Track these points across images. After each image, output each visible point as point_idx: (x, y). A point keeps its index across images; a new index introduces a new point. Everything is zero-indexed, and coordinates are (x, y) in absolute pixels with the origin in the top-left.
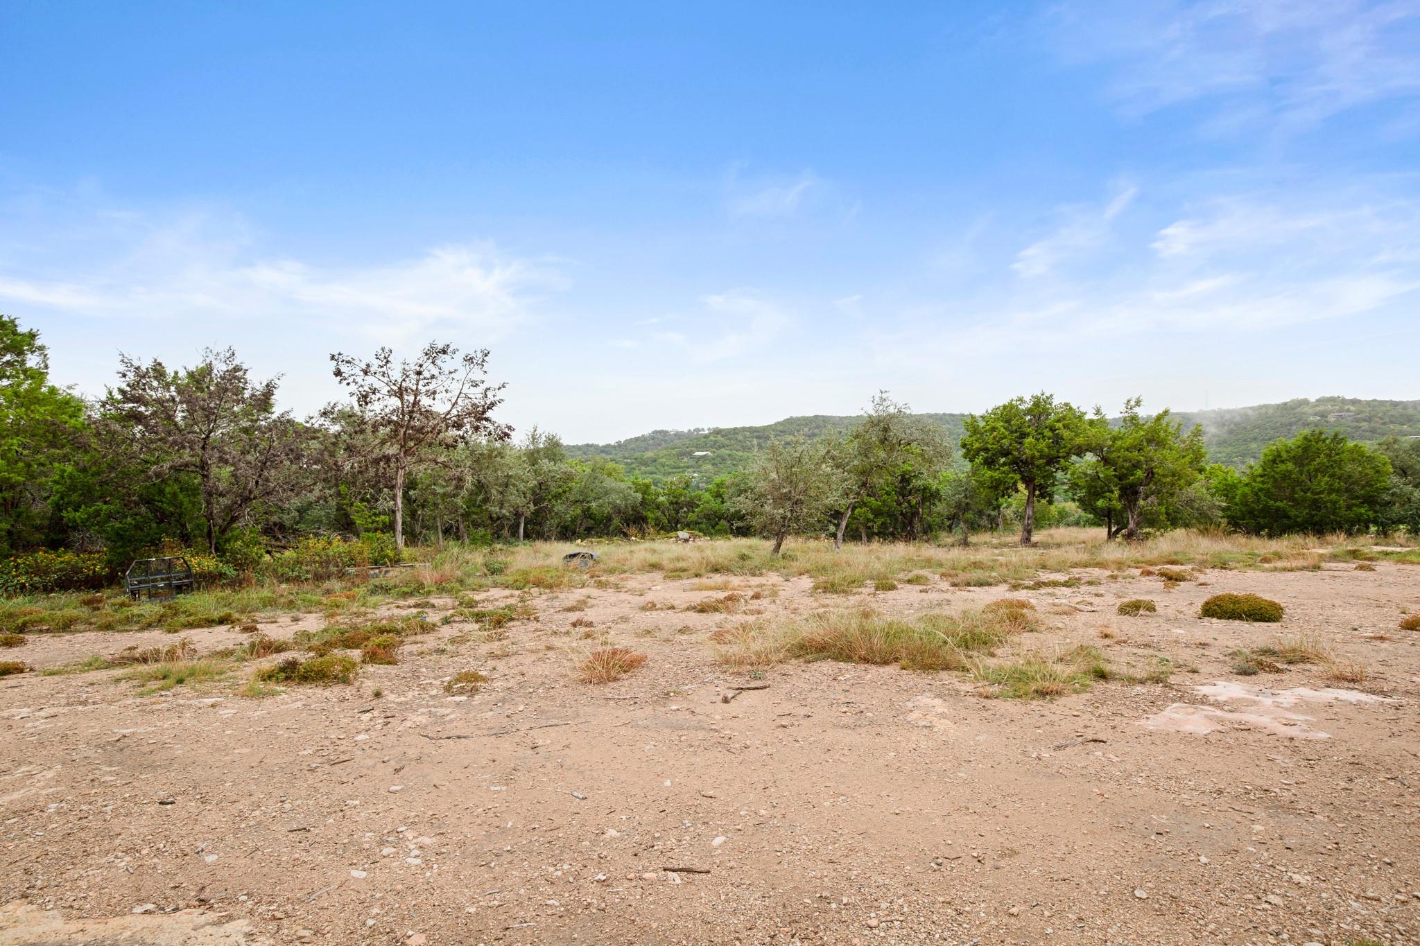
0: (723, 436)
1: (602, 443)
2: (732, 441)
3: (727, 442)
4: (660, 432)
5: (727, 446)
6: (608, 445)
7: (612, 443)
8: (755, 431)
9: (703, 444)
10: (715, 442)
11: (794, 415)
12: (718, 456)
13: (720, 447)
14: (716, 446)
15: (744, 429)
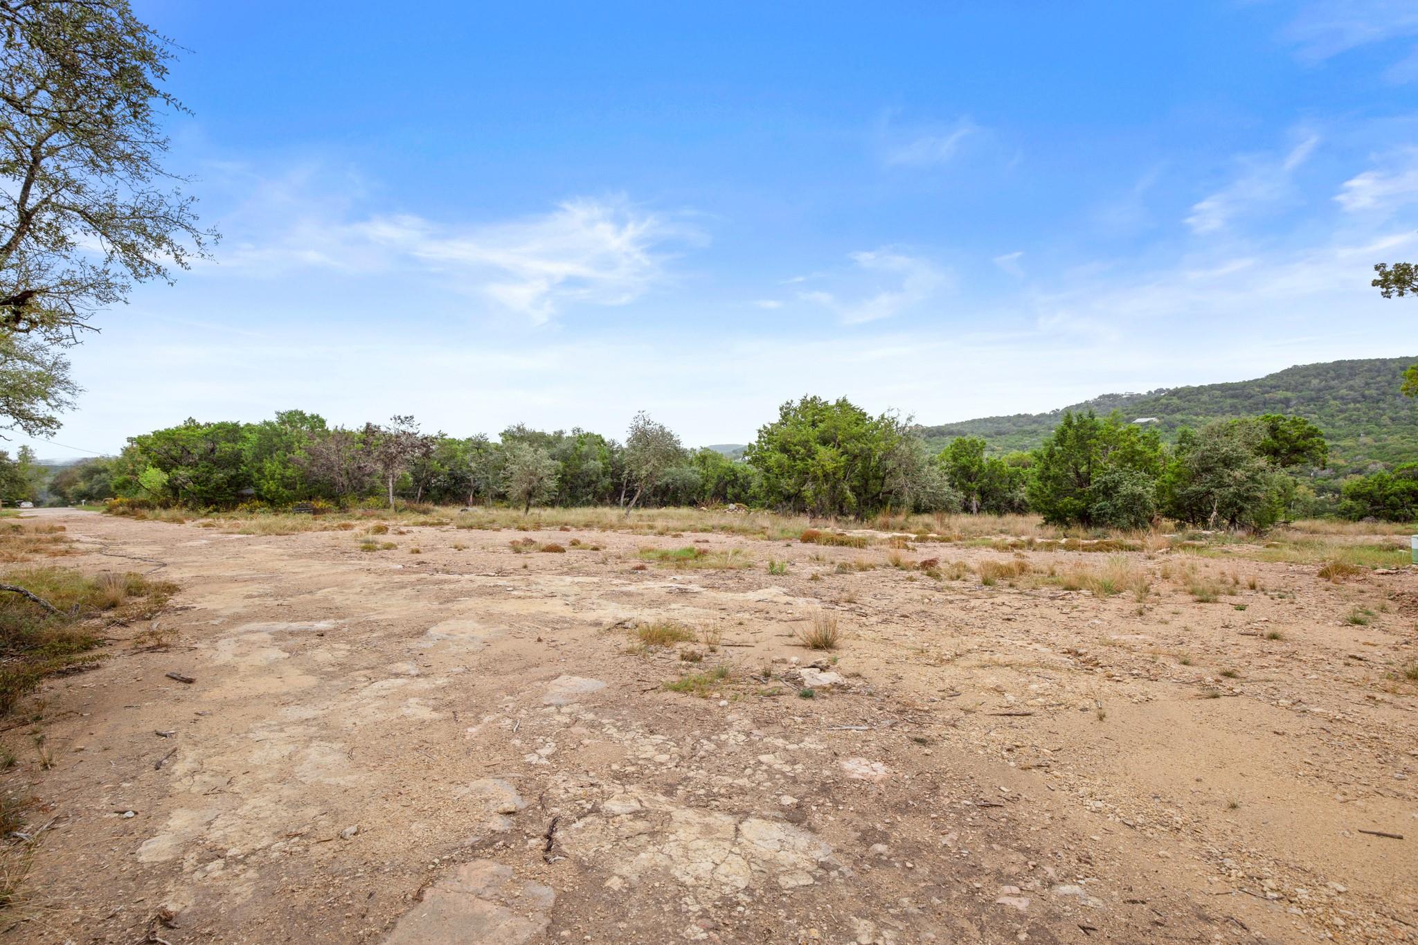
0: (1180, 398)
1: (1035, 413)
2: (1192, 404)
3: (1186, 405)
4: (1109, 396)
5: (1184, 409)
6: (1043, 415)
7: (1048, 412)
8: (1230, 389)
9: (1151, 409)
10: (1167, 406)
11: (1300, 363)
12: (1165, 423)
13: (1173, 412)
14: (1168, 409)
15: (1213, 387)
